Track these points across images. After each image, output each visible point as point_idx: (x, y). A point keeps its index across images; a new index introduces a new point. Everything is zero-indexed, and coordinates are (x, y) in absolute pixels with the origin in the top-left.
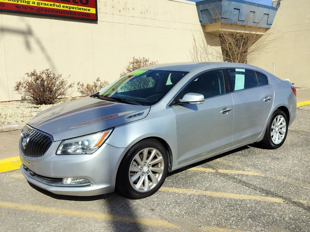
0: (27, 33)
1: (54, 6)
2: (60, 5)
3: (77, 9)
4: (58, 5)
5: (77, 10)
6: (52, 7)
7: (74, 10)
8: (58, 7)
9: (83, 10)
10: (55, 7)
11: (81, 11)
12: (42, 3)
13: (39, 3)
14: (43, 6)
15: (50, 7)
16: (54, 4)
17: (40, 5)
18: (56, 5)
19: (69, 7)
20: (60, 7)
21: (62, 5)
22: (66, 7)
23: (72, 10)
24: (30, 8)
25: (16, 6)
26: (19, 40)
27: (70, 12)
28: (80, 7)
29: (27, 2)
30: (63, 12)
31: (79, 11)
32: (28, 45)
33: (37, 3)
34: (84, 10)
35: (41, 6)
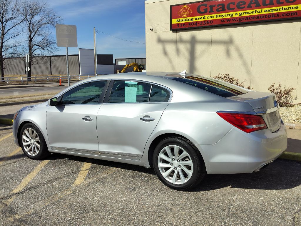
0: (229, 42)
1: (255, 13)
2: (262, 10)
3: (281, 9)
4: (260, 11)
5: (281, 11)
6: (254, 14)
7: (278, 11)
8: (260, 12)
9: (288, 9)
10: (257, 14)
11: (287, 11)
12: (243, 13)
13: (241, 13)
14: (245, 15)
15: (251, 14)
16: (255, 11)
17: (241, 15)
18: (258, 11)
19: (272, 10)
20: (262, 12)
21: (264, 10)
22: (268, 11)
23: (275, 12)
24: (233, 19)
25: (221, 21)
26: (221, 49)
27: (272, 15)
28: (284, 7)
29: (231, 15)
30: (264, 17)
31: (284, 11)
32: (228, 53)
33: (240, 14)
34: (291, 9)
35: (243, 15)
